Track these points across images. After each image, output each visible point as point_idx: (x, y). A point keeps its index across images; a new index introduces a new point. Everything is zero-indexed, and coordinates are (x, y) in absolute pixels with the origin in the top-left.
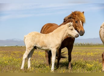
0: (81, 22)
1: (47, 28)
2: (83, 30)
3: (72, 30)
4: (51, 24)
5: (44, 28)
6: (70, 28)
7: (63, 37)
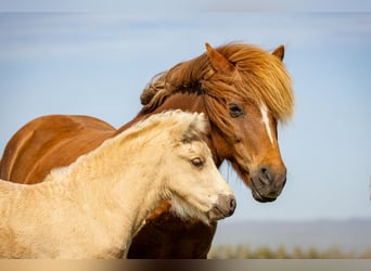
0: (264, 111)
1: (38, 147)
2: (276, 163)
3: (198, 164)
4: (64, 119)
5: (19, 147)
6: (185, 149)
7: (143, 210)
